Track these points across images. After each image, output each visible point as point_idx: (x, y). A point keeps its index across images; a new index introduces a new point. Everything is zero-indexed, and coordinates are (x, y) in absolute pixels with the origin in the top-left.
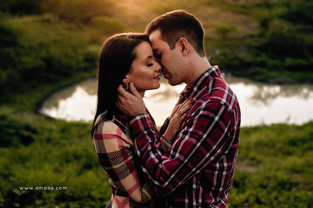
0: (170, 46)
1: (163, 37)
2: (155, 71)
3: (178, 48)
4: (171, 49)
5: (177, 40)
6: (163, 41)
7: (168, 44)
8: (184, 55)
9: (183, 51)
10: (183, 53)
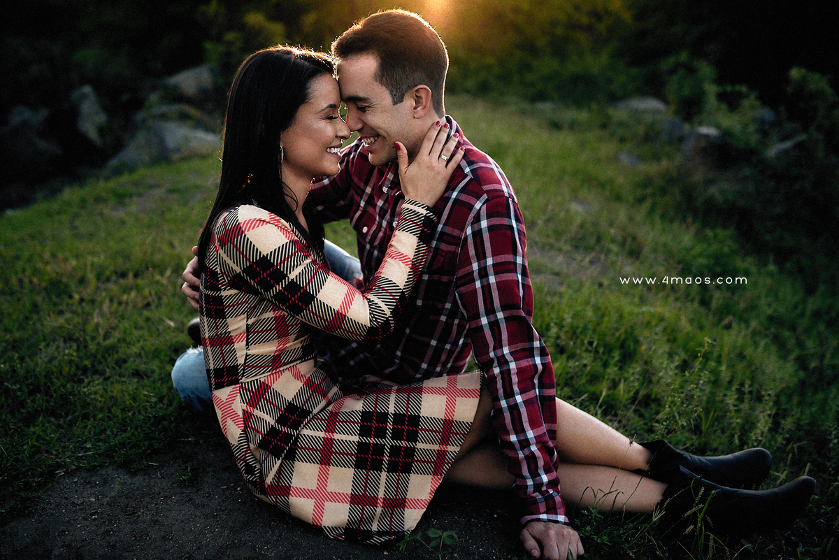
0: (393, 96)
1: (382, 76)
2: (336, 136)
3: (409, 102)
4: (395, 103)
5: (410, 87)
6: (380, 85)
7: (391, 93)
8: (416, 116)
9: (415, 108)
10: (415, 113)
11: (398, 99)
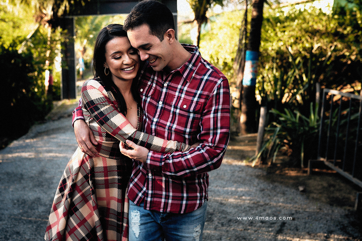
0: (159, 38)
3: (166, 38)
4: (161, 41)
5: (165, 32)
6: (152, 36)
8: (170, 43)
9: (169, 40)
10: (170, 42)
11: (162, 39)
